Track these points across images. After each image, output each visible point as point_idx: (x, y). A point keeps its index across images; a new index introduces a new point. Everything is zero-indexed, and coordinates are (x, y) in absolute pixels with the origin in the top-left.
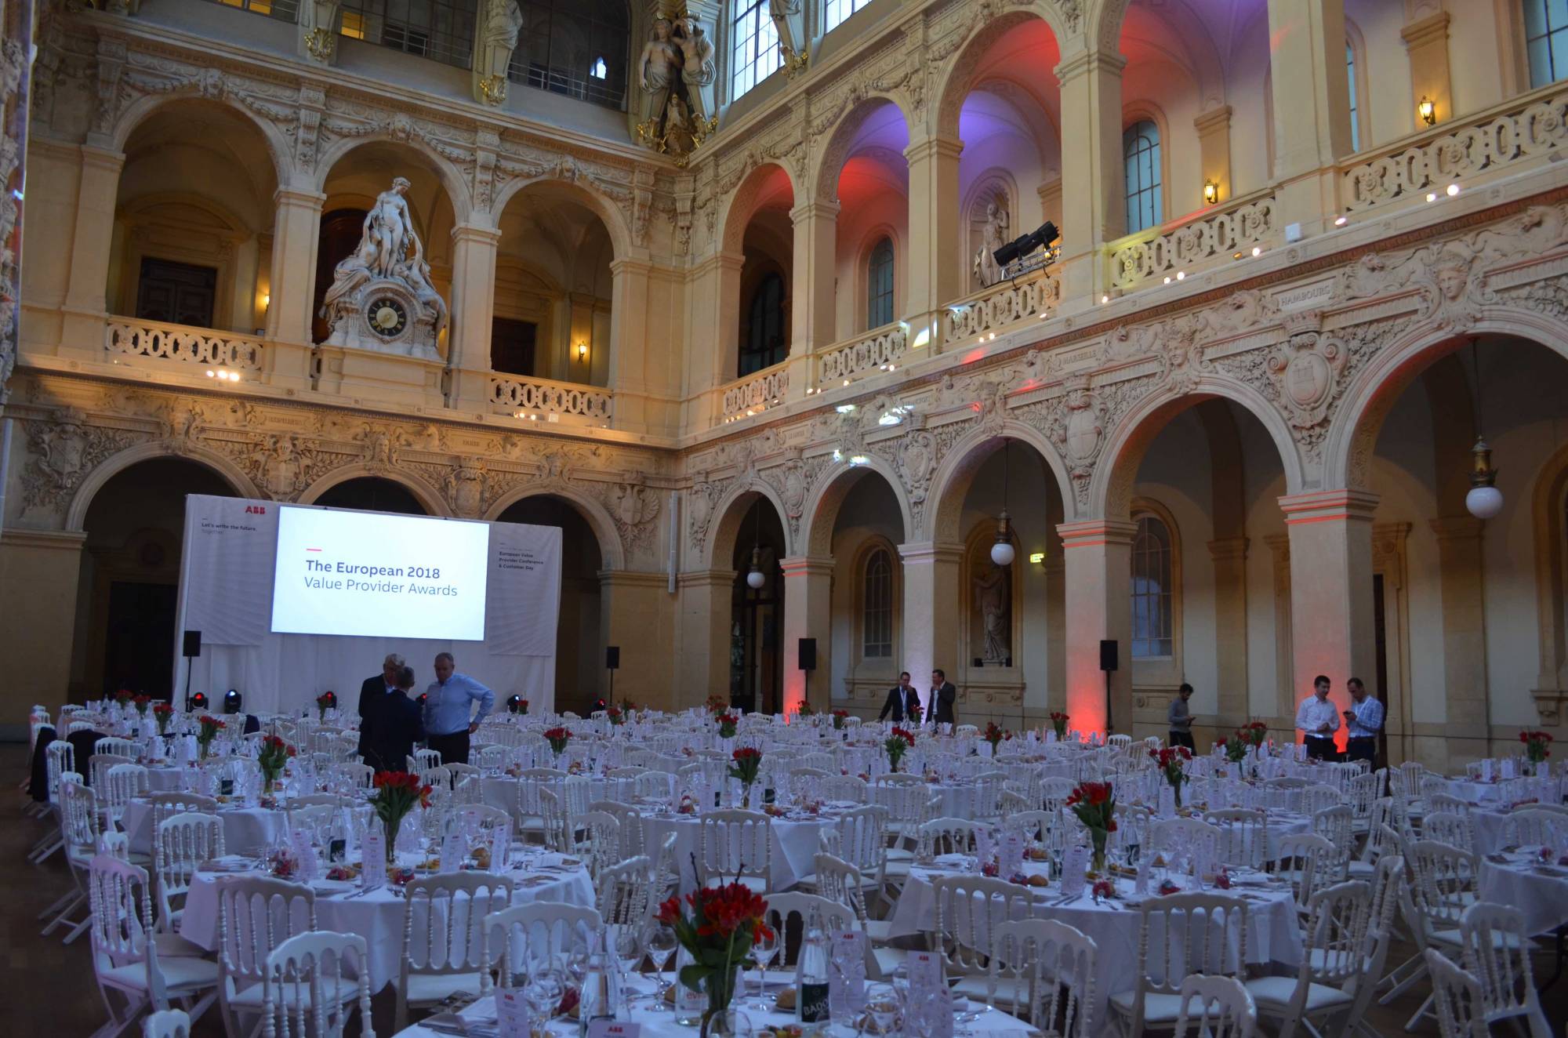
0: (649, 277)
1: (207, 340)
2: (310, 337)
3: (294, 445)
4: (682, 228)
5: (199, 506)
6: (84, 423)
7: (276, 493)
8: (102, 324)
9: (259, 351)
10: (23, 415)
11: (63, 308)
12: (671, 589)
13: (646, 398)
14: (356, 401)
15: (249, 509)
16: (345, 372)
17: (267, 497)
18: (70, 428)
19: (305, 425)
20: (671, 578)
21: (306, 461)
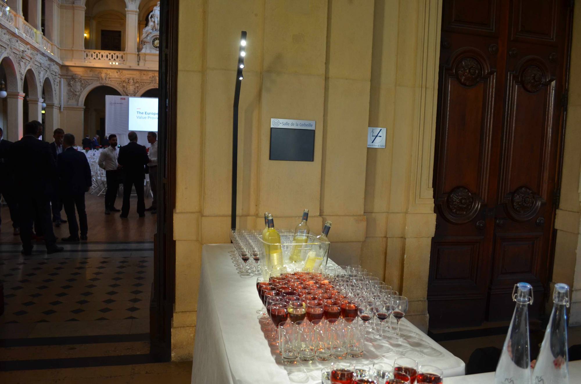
1: (110, 54)
2: (136, 51)
3: (134, 81)
5: (109, 99)
6: (80, 78)
7: (130, 94)
8: (83, 52)
9: (124, 56)
10: (66, 77)
11: (73, 49)
14: (148, 68)
15: (121, 99)
16: (146, 60)
17: (127, 95)
18: (77, 80)
19: (136, 75)
21: (137, 85)
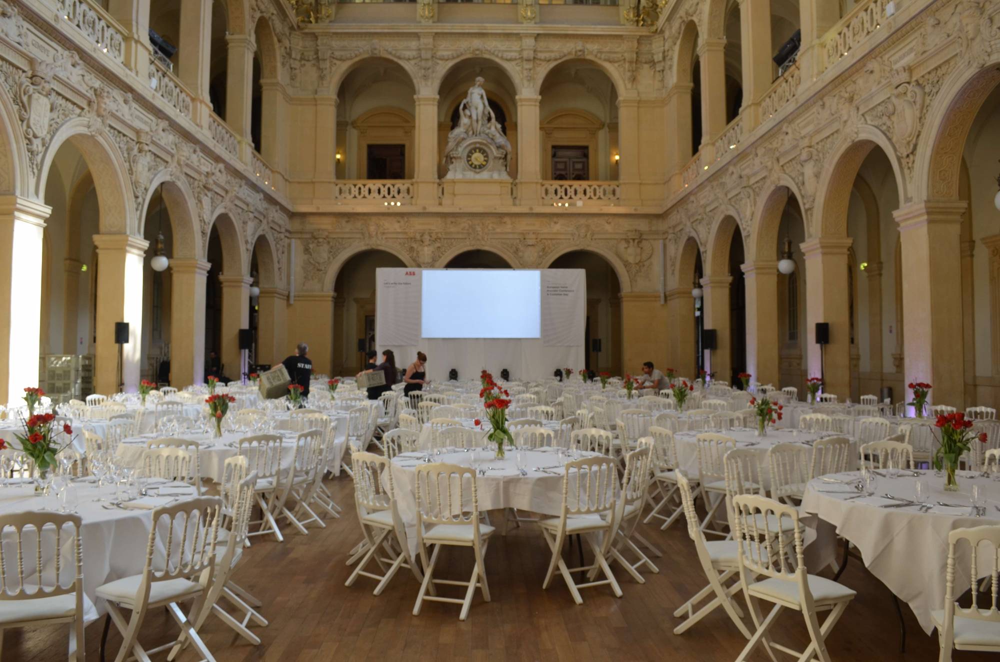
0: (638, 107)
1: (384, 186)
2: (436, 176)
3: (431, 236)
4: (659, 71)
5: (383, 275)
6: (327, 237)
7: (424, 263)
8: (333, 185)
9: (411, 188)
10: (300, 236)
11: (314, 180)
12: (662, 302)
13: (640, 184)
14: (460, 209)
15: (407, 273)
16: (456, 193)
17: (419, 266)
18: (321, 240)
19: (436, 225)
20: (662, 295)
21: (438, 245)
